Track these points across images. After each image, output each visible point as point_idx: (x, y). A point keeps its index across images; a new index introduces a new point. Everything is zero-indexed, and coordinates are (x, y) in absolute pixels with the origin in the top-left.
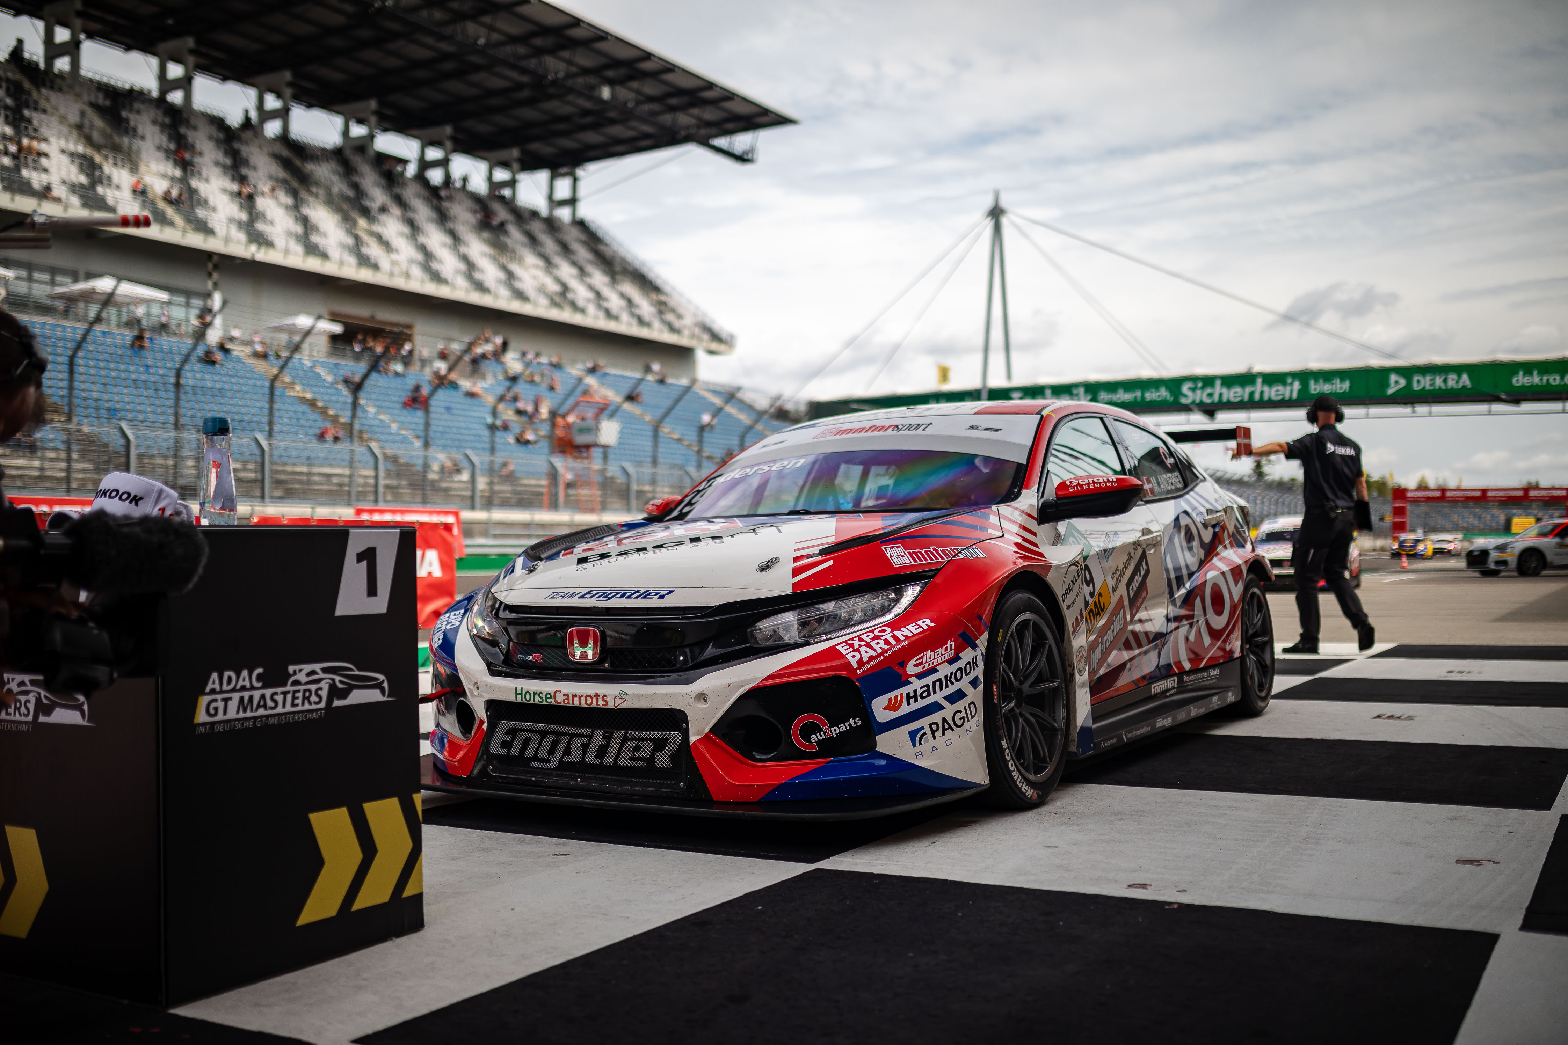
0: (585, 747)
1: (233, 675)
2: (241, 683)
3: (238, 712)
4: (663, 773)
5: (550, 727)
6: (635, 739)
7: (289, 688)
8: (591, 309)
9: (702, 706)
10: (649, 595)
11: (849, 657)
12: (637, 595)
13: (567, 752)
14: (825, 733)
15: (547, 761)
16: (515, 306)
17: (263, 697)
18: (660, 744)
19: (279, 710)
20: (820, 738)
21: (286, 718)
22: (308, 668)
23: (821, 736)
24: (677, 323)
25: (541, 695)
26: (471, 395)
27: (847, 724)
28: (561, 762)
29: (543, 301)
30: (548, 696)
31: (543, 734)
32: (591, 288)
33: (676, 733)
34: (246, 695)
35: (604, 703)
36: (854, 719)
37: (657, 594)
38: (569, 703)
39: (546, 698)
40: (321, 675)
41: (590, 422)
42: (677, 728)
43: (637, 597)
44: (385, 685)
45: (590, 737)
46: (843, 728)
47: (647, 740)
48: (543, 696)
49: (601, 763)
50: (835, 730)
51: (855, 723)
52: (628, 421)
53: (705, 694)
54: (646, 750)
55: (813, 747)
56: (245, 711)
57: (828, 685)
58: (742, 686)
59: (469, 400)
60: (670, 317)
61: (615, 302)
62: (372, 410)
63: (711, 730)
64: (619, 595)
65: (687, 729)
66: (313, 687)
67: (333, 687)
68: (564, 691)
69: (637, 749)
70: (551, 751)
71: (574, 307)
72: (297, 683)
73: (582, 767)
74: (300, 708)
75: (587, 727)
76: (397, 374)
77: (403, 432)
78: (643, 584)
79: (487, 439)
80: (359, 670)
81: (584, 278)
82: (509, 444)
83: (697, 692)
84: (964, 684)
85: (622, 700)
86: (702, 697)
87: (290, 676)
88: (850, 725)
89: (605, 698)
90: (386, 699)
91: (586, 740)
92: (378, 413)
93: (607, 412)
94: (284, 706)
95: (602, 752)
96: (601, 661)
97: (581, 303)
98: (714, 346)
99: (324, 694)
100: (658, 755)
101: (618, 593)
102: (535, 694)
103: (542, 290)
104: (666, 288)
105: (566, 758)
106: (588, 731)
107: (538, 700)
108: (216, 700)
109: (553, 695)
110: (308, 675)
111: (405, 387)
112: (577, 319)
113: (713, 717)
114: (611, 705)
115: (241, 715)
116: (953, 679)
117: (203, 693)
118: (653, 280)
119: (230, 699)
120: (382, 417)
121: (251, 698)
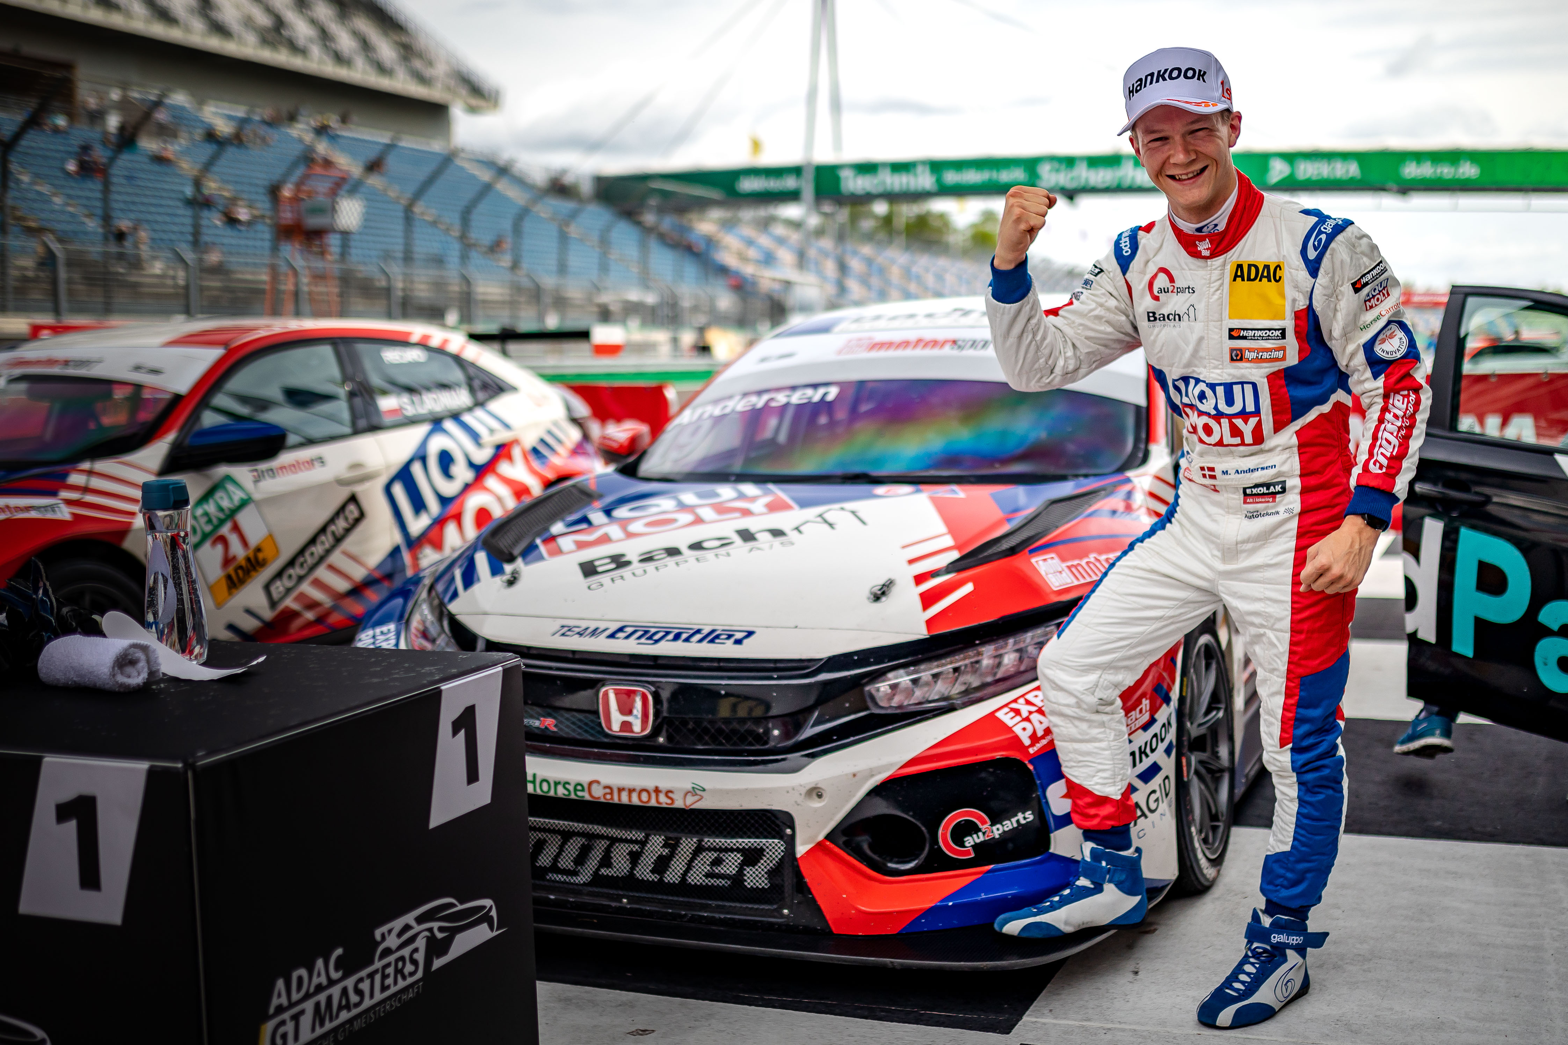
0: (635, 858)
1: (303, 972)
2: (315, 981)
3: (313, 1030)
4: (757, 895)
5: (578, 826)
6: (715, 849)
7: (378, 964)
8: (316, 51)
9: (817, 804)
10: (717, 637)
11: (1017, 730)
12: (698, 637)
13: (606, 861)
14: (984, 833)
15: (575, 873)
16: (214, 44)
17: (345, 991)
18: (752, 857)
19: (367, 1003)
20: (978, 841)
21: (375, 1013)
22: (397, 924)
23: (978, 837)
24: (428, 72)
25: (567, 786)
26: (159, 160)
27: (1014, 820)
28: (596, 873)
29: (251, 38)
30: (579, 788)
31: (567, 836)
32: (313, 22)
33: (776, 841)
34: (322, 997)
35: (669, 801)
36: (1023, 813)
37: (730, 637)
38: (612, 798)
39: (575, 790)
40: (417, 928)
41: (321, 199)
42: (780, 835)
43: (701, 641)
44: (494, 913)
45: (643, 843)
46: (1009, 825)
47: (732, 850)
48: (571, 788)
49: (661, 880)
50: (998, 829)
51: (1025, 818)
52: (373, 200)
53: (819, 788)
54: (731, 864)
55: (968, 853)
56: (322, 1024)
57: (991, 770)
58: (872, 776)
59: (156, 168)
60: (417, 64)
61: (345, 42)
62: (25, 178)
63: (828, 837)
64: (671, 637)
65: (793, 837)
66: (406, 952)
67: (431, 941)
68: (605, 781)
69: (717, 862)
70: (580, 860)
71: (294, 47)
72: (387, 952)
73: (630, 882)
74: (393, 990)
75: (639, 828)
76: (56, 130)
77: (70, 209)
78: (707, 621)
79: (188, 221)
80: (461, 903)
81: (304, 10)
82: (216, 227)
83: (809, 787)
84: (1158, 756)
85: (697, 798)
86: (816, 792)
87: (378, 944)
88: (1018, 821)
89: (670, 795)
90: (495, 933)
91: (636, 848)
92: (33, 183)
93: (346, 187)
94: (372, 996)
95: (662, 864)
96: (656, 732)
97: (301, 42)
98: (474, 102)
99: (420, 957)
100: (749, 871)
101: (667, 633)
102: (557, 784)
103: (248, 22)
104: (411, 26)
105: (603, 871)
106: (640, 835)
107: (561, 792)
108: (283, 1023)
109: (586, 786)
110: (399, 935)
111: (70, 149)
112: (296, 63)
113: (832, 819)
114: (679, 804)
115: (319, 1031)
116: (1148, 750)
117: (268, 1018)
118: (394, 16)
119: (302, 1012)
120: (38, 188)
121: (329, 999)
